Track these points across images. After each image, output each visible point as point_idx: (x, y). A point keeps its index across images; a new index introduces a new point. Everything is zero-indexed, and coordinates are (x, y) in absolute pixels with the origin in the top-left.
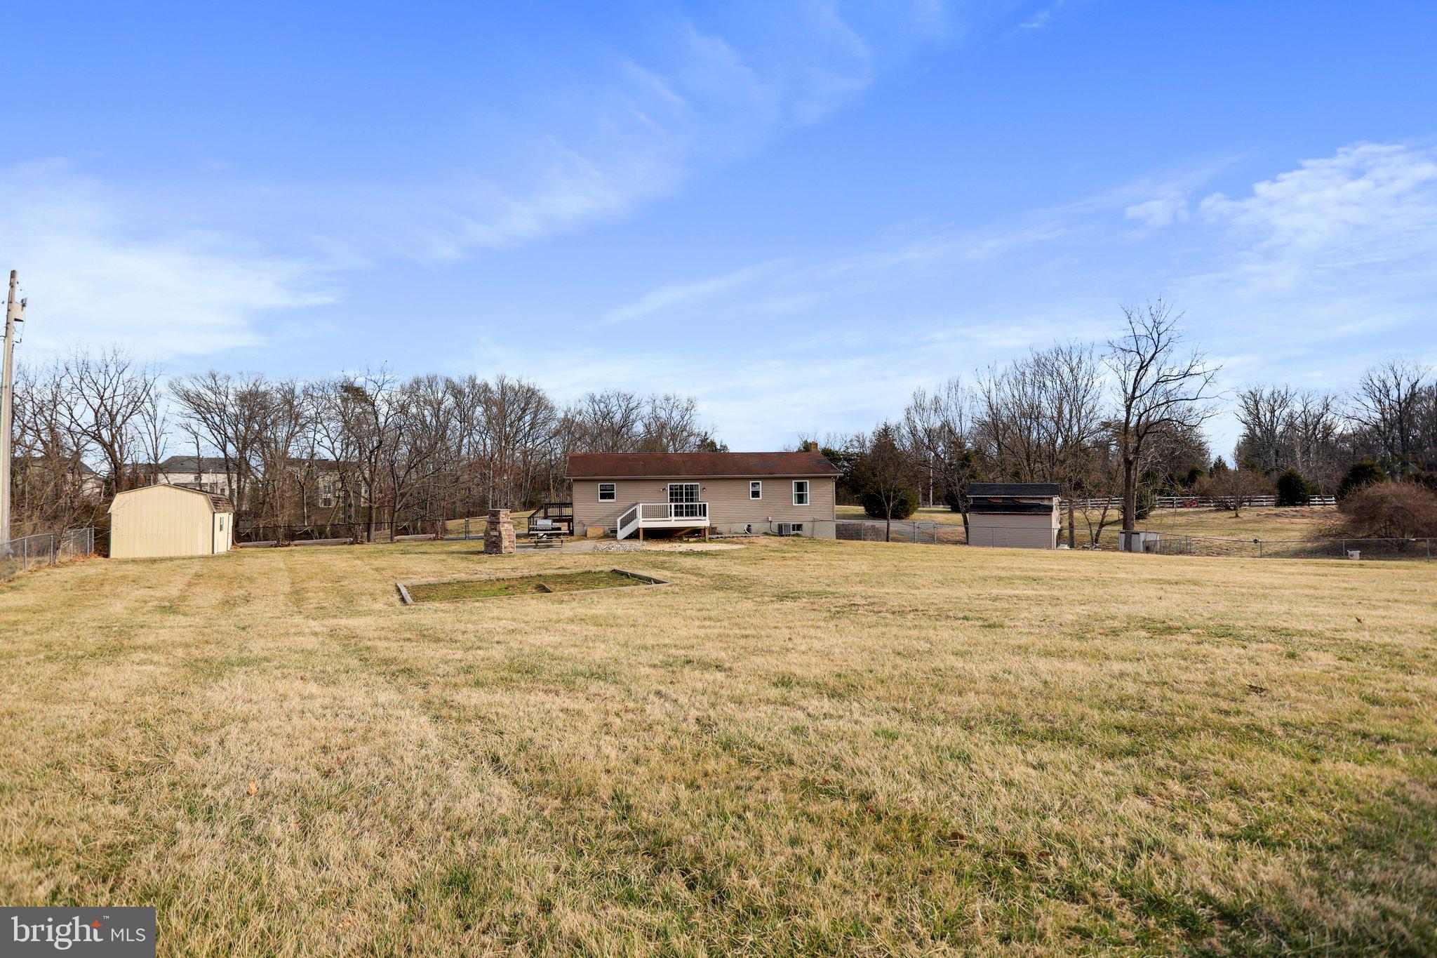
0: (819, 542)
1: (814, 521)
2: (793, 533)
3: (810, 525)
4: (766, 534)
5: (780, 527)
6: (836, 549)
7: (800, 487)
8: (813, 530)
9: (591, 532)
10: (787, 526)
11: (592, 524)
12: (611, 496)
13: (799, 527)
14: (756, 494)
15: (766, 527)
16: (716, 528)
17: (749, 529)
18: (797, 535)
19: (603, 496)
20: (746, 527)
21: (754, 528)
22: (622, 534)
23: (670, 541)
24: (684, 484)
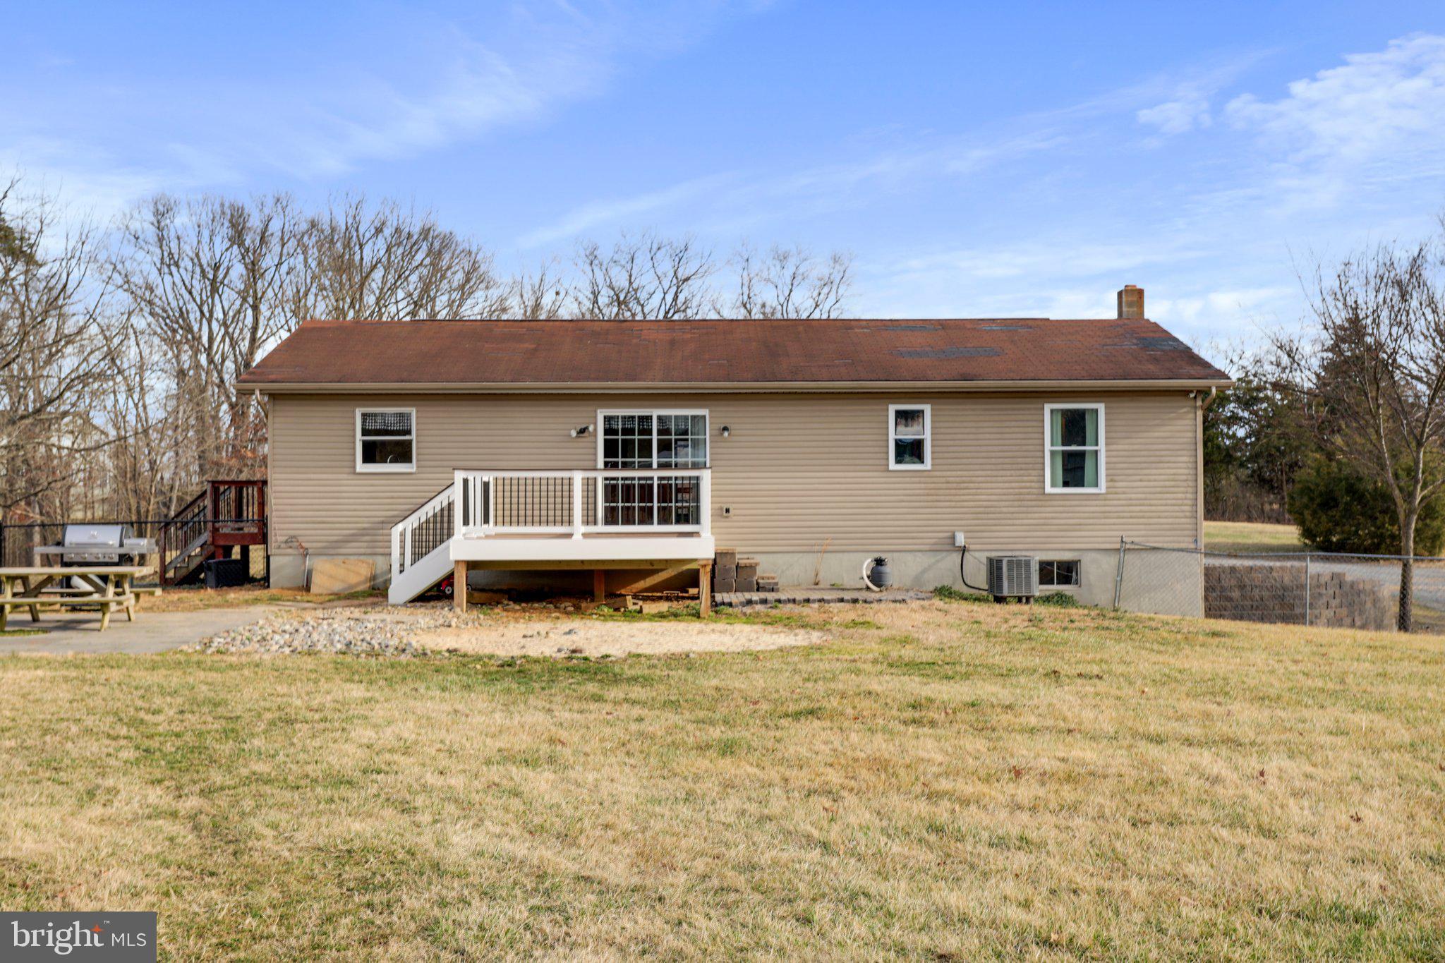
0: (1134, 630)
1: (1123, 549)
2: (1039, 590)
3: (1109, 562)
4: (944, 592)
5: (994, 567)
6: (1198, 662)
7: (1074, 427)
8: (1119, 583)
9: (328, 575)
10: (1020, 565)
11: (331, 549)
12: (402, 453)
13: (1066, 572)
14: (910, 450)
15: (945, 568)
16: (752, 568)
17: (877, 577)
18: (1061, 600)
19: (371, 453)
20: (867, 565)
21: (898, 571)
22: (405, 585)
23: (578, 610)
24: (655, 413)
